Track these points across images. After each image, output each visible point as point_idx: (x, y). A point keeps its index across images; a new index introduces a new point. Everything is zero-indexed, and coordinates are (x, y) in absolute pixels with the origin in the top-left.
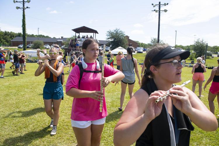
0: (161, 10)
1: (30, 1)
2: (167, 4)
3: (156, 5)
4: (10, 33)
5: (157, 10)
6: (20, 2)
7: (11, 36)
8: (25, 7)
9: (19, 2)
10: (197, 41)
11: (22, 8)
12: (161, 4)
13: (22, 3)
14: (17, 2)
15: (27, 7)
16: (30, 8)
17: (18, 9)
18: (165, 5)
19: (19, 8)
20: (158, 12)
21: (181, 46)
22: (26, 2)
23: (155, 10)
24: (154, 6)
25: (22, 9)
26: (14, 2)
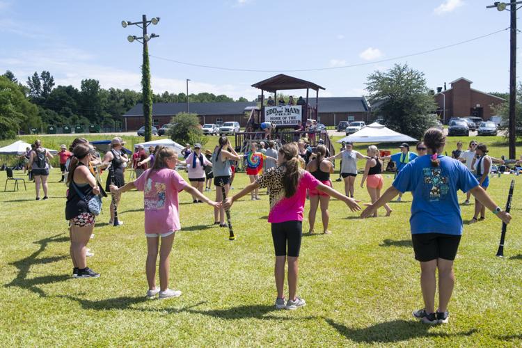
1: (158, 19)
4: (124, 93)
6: (136, 24)
7: (126, 101)
8: (148, 35)
9: (133, 24)
11: (141, 38)
13: (142, 25)
14: (129, 23)
15: (153, 36)
16: (158, 36)
17: (132, 41)
19: (135, 38)
22: (150, 22)
25: (142, 41)
26: (124, 25)
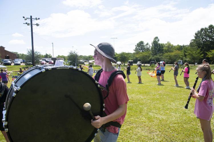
0: (33, 24)
2: (39, 19)
3: (28, 18)
5: (29, 23)
10: (71, 52)
12: (32, 18)
18: (36, 19)
20: (30, 25)
21: (63, 56)
23: (26, 23)
24: (26, 19)
